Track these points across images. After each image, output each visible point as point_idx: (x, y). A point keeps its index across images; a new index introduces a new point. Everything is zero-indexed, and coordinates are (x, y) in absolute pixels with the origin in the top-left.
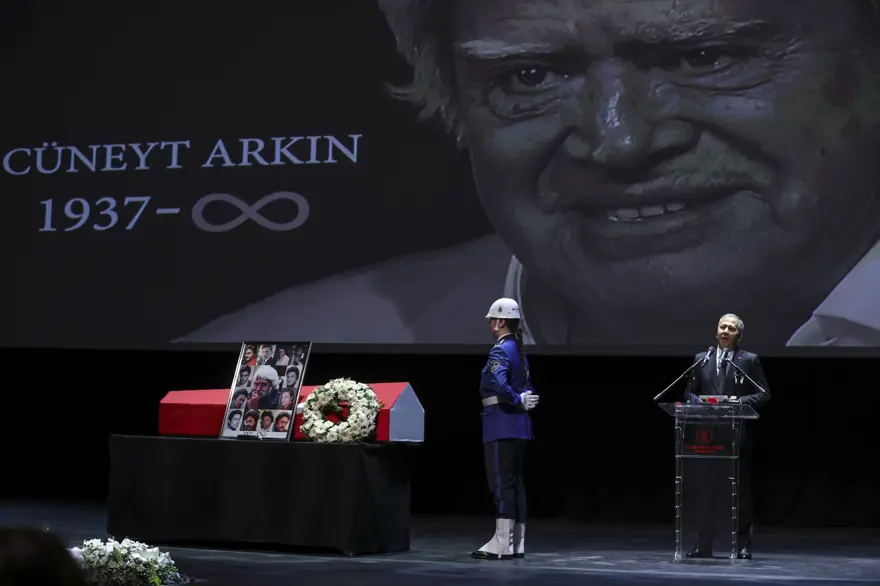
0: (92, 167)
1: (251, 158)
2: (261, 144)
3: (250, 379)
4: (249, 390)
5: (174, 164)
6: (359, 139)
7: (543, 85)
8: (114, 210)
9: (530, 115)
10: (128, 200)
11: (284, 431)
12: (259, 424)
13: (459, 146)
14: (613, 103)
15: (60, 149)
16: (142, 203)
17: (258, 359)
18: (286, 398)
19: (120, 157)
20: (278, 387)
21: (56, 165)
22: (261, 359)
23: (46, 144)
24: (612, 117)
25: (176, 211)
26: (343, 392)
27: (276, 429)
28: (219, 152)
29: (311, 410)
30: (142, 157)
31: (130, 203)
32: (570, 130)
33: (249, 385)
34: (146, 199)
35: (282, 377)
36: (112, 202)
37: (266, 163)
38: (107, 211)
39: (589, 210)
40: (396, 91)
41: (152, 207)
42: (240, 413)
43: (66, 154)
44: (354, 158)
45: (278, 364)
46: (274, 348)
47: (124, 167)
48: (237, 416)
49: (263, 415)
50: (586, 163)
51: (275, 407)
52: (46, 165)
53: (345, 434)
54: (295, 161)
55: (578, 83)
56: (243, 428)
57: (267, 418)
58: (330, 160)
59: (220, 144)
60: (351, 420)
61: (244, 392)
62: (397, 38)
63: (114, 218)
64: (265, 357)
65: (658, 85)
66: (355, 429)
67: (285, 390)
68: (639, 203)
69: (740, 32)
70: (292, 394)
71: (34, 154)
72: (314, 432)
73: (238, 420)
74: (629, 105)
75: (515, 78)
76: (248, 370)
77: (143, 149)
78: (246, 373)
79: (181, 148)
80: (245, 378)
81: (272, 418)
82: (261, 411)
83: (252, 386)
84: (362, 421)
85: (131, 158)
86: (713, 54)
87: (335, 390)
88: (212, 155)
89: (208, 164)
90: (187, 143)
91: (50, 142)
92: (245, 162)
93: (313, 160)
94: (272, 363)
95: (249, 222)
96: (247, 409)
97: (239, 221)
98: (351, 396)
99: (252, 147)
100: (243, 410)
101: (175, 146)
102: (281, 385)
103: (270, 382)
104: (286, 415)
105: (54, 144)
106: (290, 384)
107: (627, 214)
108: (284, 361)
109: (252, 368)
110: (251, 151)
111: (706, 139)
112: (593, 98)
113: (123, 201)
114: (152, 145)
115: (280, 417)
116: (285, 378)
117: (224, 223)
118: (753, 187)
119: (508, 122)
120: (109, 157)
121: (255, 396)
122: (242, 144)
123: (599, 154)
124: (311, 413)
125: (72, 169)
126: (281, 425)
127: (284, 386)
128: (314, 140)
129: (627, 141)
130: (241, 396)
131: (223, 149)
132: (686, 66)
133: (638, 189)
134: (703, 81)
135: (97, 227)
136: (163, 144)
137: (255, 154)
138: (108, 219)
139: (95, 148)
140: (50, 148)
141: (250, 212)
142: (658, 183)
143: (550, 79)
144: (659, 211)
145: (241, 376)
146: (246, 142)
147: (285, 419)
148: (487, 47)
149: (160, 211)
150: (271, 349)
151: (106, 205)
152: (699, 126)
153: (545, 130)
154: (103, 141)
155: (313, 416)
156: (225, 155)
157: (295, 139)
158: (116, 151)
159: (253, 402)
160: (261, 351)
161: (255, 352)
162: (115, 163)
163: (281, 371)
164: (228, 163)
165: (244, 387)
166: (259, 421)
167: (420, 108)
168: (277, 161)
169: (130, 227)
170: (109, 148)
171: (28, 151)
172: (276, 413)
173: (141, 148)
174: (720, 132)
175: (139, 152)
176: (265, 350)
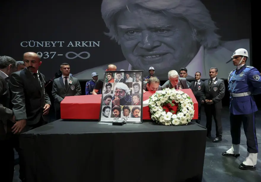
0: (42, 46)
1: (77, 45)
2: (79, 43)
3: (112, 89)
4: (113, 95)
5: (61, 46)
6: (99, 42)
7: (134, 34)
8: (48, 54)
9: (132, 39)
10: (51, 53)
11: (138, 117)
12: (122, 114)
13: (119, 44)
14: (146, 38)
15: (34, 42)
16: (54, 53)
17: (115, 80)
18: (135, 99)
19: (49, 44)
20: (129, 93)
21: (34, 45)
22: (117, 80)
23: (31, 41)
24: (146, 40)
25: (62, 55)
26: (173, 96)
27: (133, 116)
28: (70, 44)
29: (157, 106)
30: (54, 45)
31: (52, 53)
32: (139, 42)
33: (112, 93)
34: (55, 53)
35: (131, 88)
36: (48, 53)
37: (81, 46)
38: (47, 55)
39: (143, 56)
40: (106, 34)
41: (56, 54)
42: (109, 108)
43: (36, 43)
44: (98, 46)
45: (127, 81)
46: (123, 74)
47: (50, 46)
48: (108, 109)
49: (124, 109)
50: (142, 48)
51: (130, 104)
52: (31, 45)
53: (183, 120)
54: (87, 46)
55: (140, 34)
56: (113, 116)
57: (126, 110)
58: (94, 46)
59: (71, 42)
60: (184, 111)
61: (110, 97)
62: (106, 24)
63: (48, 56)
64: (119, 78)
65: (154, 35)
66: (188, 116)
67: (134, 95)
68: (151, 55)
69: (168, 27)
70: (138, 97)
71: (28, 43)
72: (163, 119)
73: (108, 112)
74: (150, 38)
75: (129, 33)
76: (110, 85)
77: (54, 43)
78: (109, 87)
79: (62, 43)
80: (109, 89)
81: (129, 110)
82: (122, 107)
83: (114, 93)
84: (191, 111)
85: (51, 45)
86: (164, 30)
87: (168, 94)
88: (69, 44)
89: (68, 46)
90: (64, 42)
91: (32, 40)
92: (76, 46)
93: (90, 46)
94: (123, 81)
95: (78, 57)
96: (113, 106)
97: (75, 57)
98: (179, 98)
99: (78, 43)
100: (111, 106)
101: (61, 42)
102: (131, 92)
103: (124, 91)
104: (138, 108)
105: (33, 41)
106: (136, 92)
107: (150, 57)
108: (130, 80)
109: (112, 84)
110: (77, 44)
111: (163, 44)
112: (143, 37)
113: (50, 53)
114: (56, 42)
115: (134, 110)
116: (132, 88)
117: (72, 57)
118: (171, 53)
119: (128, 40)
120: (46, 44)
121: (117, 98)
122: (75, 42)
123: (144, 46)
124: (157, 108)
125: (38, 46)
126: (135, 114)
127: (133, 93)
128: (90, 42)
129: (149, 44)
130: (108, 99)
131: (71, 43)
132: (159, 32)
133: (151, 53)
134: (162, 35)
135: (44, 58)
136: (58, 42)
137: (78, 44)
138: (47, 56)
139: (43, 42)
140: (32, 41)
141: (78, 55)
142: (154, 52)
143: (135, 33)
144: (155, 56)
145: (107, 88)
146: (76, 42)
147: (137, 110)
148: (123, 27)
149: (58, 55)
150: (122, 75)
151: (46, 54)
152: (161, 42)
153: (134, 42)
154: (44, 41)
155: (159, 109)
156: (72, 44)
157: (86, 42)
158: (47, 43)
159: (116, 101)
160: (116, 76)
161: (113, 76)
162: (48, 45)
163: (129, 85)
164: (73, 46)
165: (109, 94)
166: (122, 112)
167: (111, 37)
168: (83, 46)
169: (52, 58)
170: (46, 42)
171: (27, 42)
172: (131, 107)
173: (53, 42)
174: (165, 43)
175: (53, 43)
176: (118, 75)
